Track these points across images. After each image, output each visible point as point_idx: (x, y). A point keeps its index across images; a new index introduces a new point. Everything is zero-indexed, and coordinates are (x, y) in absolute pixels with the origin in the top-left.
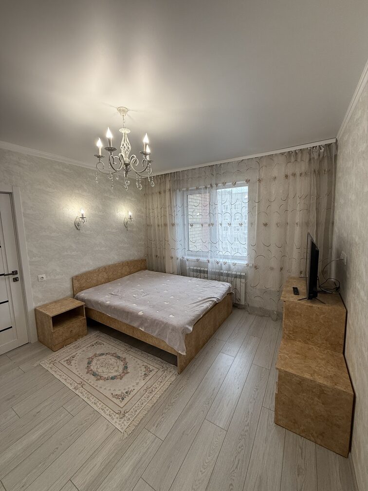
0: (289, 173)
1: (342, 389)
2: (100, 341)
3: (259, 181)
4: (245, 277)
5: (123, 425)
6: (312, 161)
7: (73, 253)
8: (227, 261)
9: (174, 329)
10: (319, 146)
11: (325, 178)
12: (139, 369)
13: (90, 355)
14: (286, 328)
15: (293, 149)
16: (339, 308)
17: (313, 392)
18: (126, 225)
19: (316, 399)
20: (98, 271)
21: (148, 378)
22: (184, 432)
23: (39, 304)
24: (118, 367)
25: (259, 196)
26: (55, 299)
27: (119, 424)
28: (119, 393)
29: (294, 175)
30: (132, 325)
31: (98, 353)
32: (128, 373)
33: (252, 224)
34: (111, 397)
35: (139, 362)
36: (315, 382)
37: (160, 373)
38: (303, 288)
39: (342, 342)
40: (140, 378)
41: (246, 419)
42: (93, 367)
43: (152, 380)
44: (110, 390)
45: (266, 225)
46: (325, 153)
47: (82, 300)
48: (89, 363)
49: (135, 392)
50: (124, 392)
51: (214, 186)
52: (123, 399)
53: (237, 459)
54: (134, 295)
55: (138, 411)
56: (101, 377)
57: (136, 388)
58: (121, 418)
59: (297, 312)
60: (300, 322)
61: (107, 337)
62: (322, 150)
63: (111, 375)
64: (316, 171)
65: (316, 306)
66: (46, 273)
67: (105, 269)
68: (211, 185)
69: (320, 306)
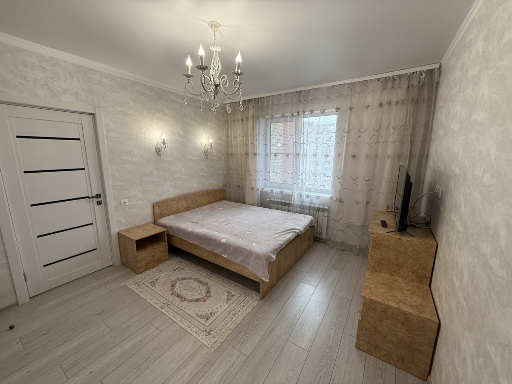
0: (385, 100)
1: (428, 317)
2: (182, 267)
3: (351, 109)
4: (328, 211)
5: (209, 341)
6: (411, 88)
7: (154, 179)
8: (309, 194)
9: (258, 256)
10: (420, 71)
11: (424, 108)
12: (222, 293)
13: (173, 278)
14: (372, 260)
15: (390, 74)
16: (430, 242)
17: (397, 319)
18: (206, 153)
19: (400, 326)
20: (179, 198)
21: (231, 302)
22: (267, 350)
23: (122, 228)
24: (201, 291)
25: (349, 126)
26: (137, 224)
27: (206, 341)
28: (204, 313)
29: (390, 103)
30: (215, 252)
31: (180, 277)
32: (211, 296)
33: (339, 155)
34: (196, 317)
35: (221, 287)
36: (400, 309)
37: (242, 298)
38: (392, 221)
39: (429, 275)
40: (223, 301)
41: (327, 342)
42: (177, 289)
43: (235, 304)
44: (194, 310)
45: (354, 157)
46: (426, 79)
47: (164, 226)
48: (173, 286)
49: (219, 313)
50: (209, 313)
51: (301, 113)
52: (208, 319)
53: (319, 376)
54: (215, 224)
55: (223, 331)
56: (185, 299)
57: (219, 310)
58: (207, 335)
59: (385, 245)
60: (387, 254)
61: (189, 263)
62: (423, 76)
63: (195, 298)
64: (414, 99)
65: (405, 239)
66: (128, 198)
67: (185, 197)
68: (298, 112)
69: (409, 238)
